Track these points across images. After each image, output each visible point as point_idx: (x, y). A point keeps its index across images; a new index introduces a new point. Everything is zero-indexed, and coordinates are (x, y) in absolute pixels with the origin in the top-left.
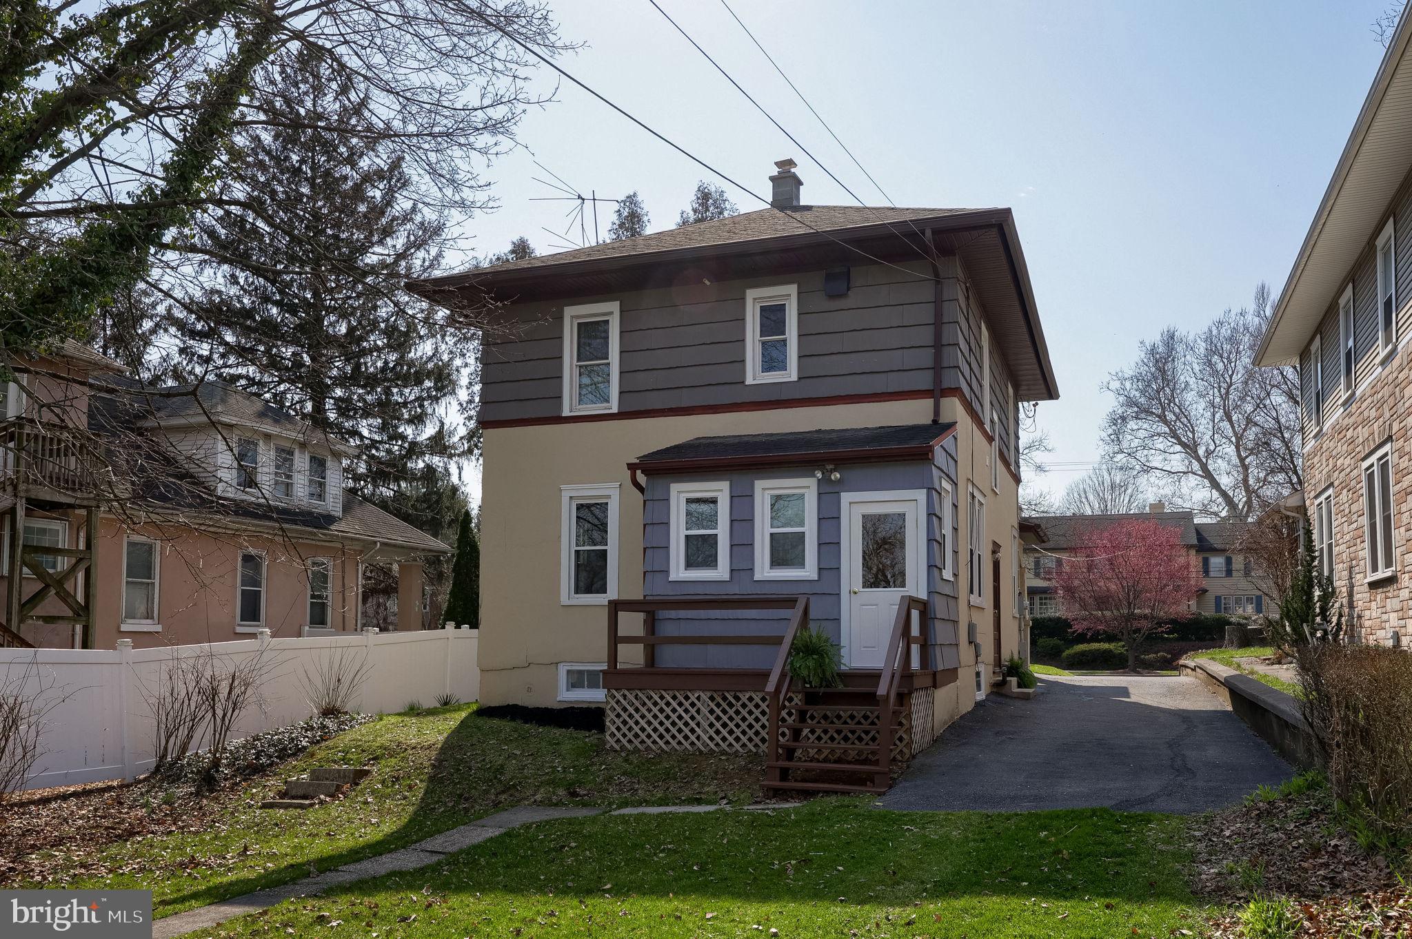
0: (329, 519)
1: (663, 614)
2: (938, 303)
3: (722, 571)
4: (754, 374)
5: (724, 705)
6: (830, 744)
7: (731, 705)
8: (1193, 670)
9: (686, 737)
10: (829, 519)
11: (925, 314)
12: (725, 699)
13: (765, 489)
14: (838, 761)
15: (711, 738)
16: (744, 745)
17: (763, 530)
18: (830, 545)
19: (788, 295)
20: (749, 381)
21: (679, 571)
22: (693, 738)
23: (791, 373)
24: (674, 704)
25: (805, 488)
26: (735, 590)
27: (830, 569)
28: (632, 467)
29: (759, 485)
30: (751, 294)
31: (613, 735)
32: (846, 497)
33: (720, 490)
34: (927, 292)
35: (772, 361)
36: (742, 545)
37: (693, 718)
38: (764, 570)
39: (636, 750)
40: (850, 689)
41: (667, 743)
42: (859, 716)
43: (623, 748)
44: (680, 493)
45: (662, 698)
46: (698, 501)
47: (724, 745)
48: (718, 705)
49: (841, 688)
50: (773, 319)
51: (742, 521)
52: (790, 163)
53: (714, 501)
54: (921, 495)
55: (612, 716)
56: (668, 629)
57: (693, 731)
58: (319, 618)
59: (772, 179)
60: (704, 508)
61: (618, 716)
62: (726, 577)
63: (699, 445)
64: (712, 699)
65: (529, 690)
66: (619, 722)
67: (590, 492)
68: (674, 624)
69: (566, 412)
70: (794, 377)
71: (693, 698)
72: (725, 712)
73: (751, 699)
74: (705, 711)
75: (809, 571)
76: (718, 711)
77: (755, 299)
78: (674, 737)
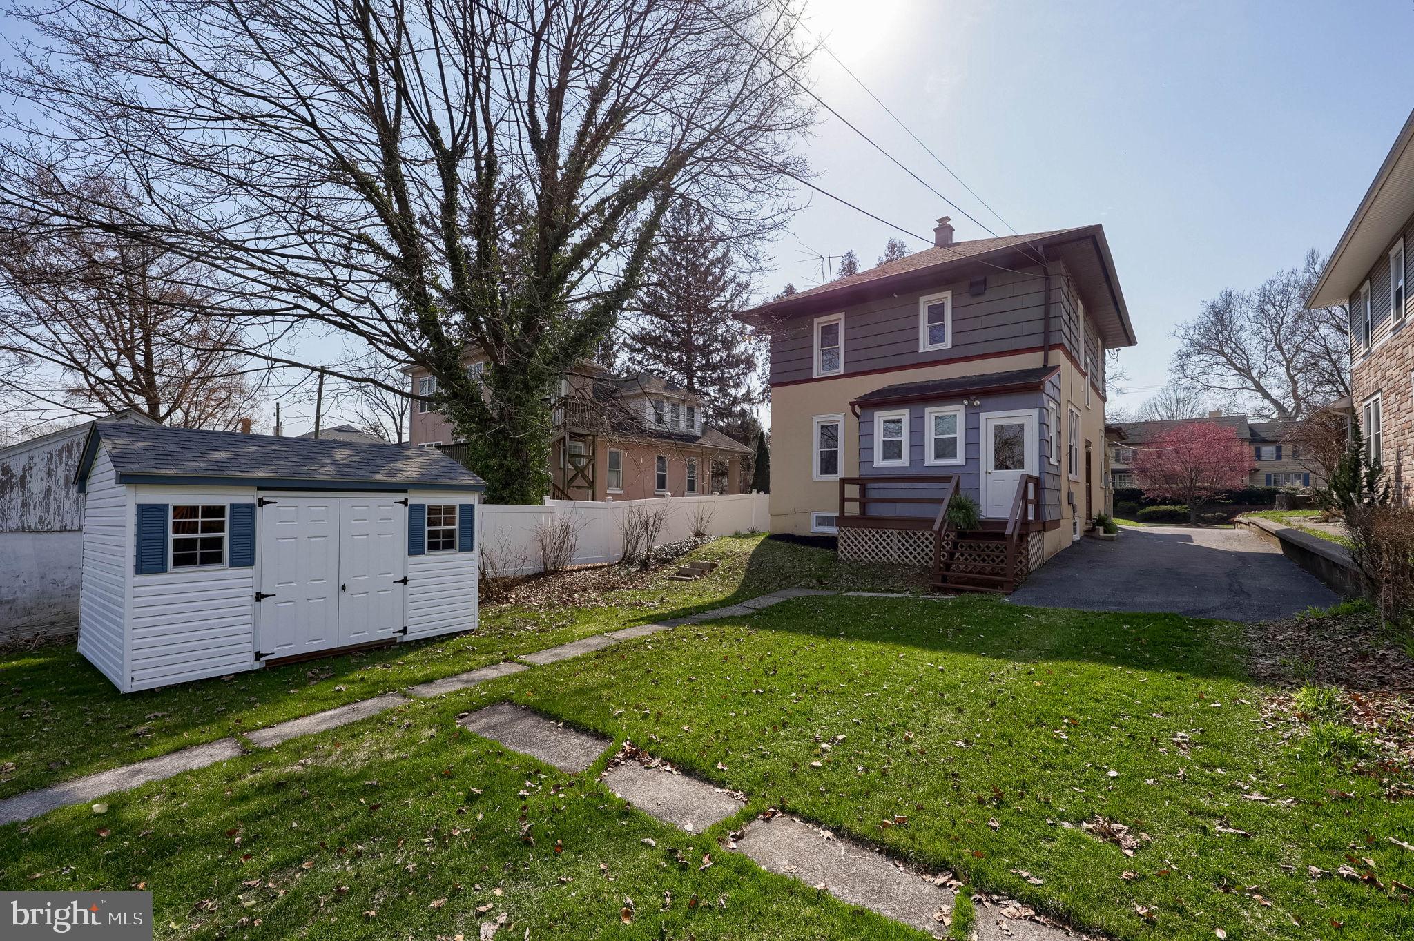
0: (696, 438)
1: (870, 486)
2: (1047, 291)
3: (905, 461)
4: (924, 346)
5: (907, 538)
6: (973, 563)
7: (911, 538)
8: (1248, 524)
9: (884, 555)
10: (973, 429)
11: (1039, 298)
12: (907, 534)
13: (931, 413)
14: (979, 573)
15: (899, 556)
16: (919, 561)
17: (930, 437)
18: (973, 444)
19: (945, 298)
20: (921, 350)
21: (879, 461)
22: (888, 555)
23: (948, 343)
24: (877, 536)
25: (957, 411)
26: (914, 472)
27: (973, 458)
28: (852, 404)
29: (928, 410)
30: (922, 299)
31: (842, 552)
32: (983, 416)
33: (904, 414)
34: (1040, 286)
35: (936, 336)
36: (917, 446)
37: (888, 544)
38: (930, 460)
39: (855, 561)
40: (987, 531)
41: (873, 557)
42: (992, 547)
43: (848, 559)
44: (880, 418)
45: (870, 532)
46: (889, 421)
47: (907, 561)
48: (903, 538)
49: (981, 529)
50: (936, 313)
51: (917, 432)
52: (947, 218)
53: (900, 421)
54: (1035, 412)
55: (842, 541)
56: (873, 494)
57: (888, 551)
58: (691, 488)
59: (934, 230)
60: (892, 425)
61: (845, 541)
62: (908, 464)
63: (891, 390)
64: (900, 534)
65: (796, 526)
66: (845, 545)
67: (829, 419)
68: (877, 491)
69: (815, 376)
70: (950, 346)
71: (888, 533)
72: (907, 541)
73: (923, 535)
74: (895, 540)
75: (960, 460)
76: (903, 541)
77: (925, 302)
78: (877, 554)
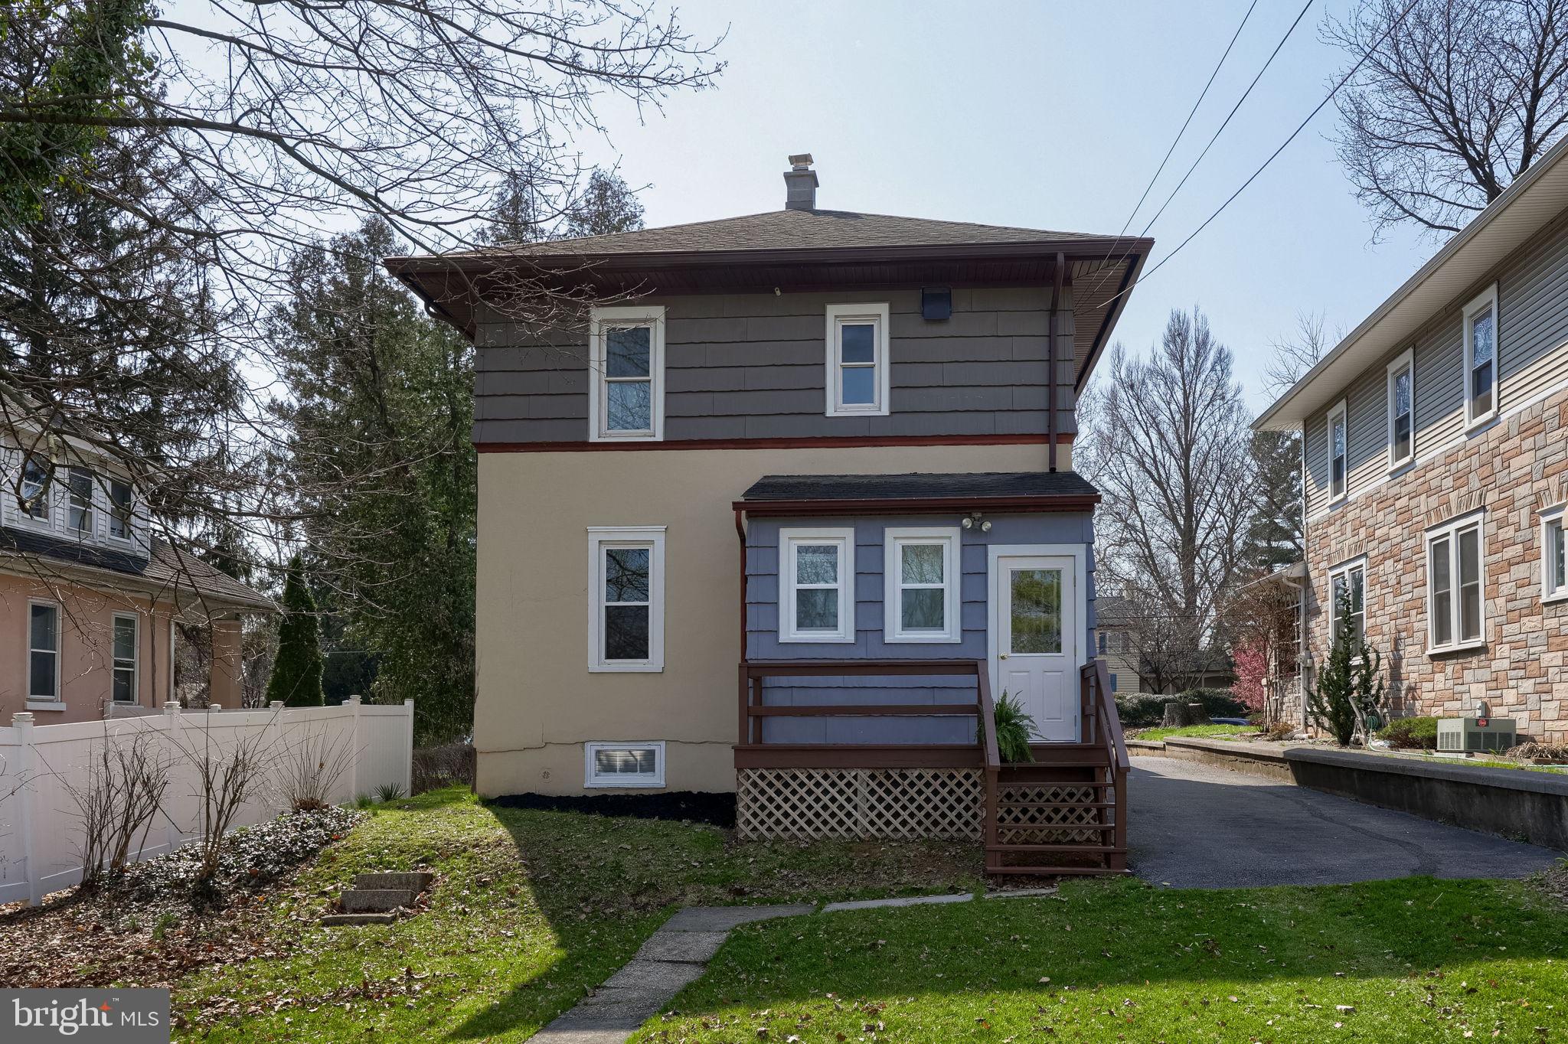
1: (770, 681)
2: (1051, 336)
3: (844, 631)
4: (835, 406)
5: (888, 784)
7: (896, 784)
9: (841, 823)
10: (975, 575)
11: (1038, 348)
12: (888, 777)
13: (897, 539)
14: (1026, 842)
15: (872, 823)
16: (912, 830)
17: (895, 585)
18: (975, 603)
19: (877, 314)
20: (830, 412)
21: (790, 631)
22: (849, 823)
23: (881, 405)
25: (947, 538)
26: (860, 654)
27: (975, 629)
28: (737, 506)
29: (891, 533)
30: (832, 310)
31: (748, 822)
32: (994, 551)
33: (842, 538)
34: (1039, 324)
35: (858, 388)
36: (870, 602)
37: (849, 800)
38: (895, 632)
39: (778, 839)
41: (817, 829)
43: (762, 839)
44: (792, 540)
45: (810, 777)
46: (816, 550)
47: (888, 830)
48: (881, 784)
50: (858, 343)
51: (869, 575)
52: (807, 158)
53: (831, 550)
54: (1080, 550)
55: (747, 800)
56: (775, 699)
57: (849, 815)
58: (124, 692)
59: (787, 176)
60: (819, 558)
61: (755, 800)
62: (851, 639)
64: (873, 777)
65: (546, 775)
66: (755, 807)
67: (625, 536)
68: (781, 691)
69: (593, 438)
70: (885, 411)
71: (849, 778)
72: (888, 792)
73: (920, 777)
74: (864, 791)
75: (949, 632)
76: (881, 792)
77: (838, 317)
78: (825, 823)
